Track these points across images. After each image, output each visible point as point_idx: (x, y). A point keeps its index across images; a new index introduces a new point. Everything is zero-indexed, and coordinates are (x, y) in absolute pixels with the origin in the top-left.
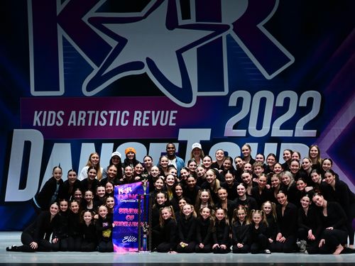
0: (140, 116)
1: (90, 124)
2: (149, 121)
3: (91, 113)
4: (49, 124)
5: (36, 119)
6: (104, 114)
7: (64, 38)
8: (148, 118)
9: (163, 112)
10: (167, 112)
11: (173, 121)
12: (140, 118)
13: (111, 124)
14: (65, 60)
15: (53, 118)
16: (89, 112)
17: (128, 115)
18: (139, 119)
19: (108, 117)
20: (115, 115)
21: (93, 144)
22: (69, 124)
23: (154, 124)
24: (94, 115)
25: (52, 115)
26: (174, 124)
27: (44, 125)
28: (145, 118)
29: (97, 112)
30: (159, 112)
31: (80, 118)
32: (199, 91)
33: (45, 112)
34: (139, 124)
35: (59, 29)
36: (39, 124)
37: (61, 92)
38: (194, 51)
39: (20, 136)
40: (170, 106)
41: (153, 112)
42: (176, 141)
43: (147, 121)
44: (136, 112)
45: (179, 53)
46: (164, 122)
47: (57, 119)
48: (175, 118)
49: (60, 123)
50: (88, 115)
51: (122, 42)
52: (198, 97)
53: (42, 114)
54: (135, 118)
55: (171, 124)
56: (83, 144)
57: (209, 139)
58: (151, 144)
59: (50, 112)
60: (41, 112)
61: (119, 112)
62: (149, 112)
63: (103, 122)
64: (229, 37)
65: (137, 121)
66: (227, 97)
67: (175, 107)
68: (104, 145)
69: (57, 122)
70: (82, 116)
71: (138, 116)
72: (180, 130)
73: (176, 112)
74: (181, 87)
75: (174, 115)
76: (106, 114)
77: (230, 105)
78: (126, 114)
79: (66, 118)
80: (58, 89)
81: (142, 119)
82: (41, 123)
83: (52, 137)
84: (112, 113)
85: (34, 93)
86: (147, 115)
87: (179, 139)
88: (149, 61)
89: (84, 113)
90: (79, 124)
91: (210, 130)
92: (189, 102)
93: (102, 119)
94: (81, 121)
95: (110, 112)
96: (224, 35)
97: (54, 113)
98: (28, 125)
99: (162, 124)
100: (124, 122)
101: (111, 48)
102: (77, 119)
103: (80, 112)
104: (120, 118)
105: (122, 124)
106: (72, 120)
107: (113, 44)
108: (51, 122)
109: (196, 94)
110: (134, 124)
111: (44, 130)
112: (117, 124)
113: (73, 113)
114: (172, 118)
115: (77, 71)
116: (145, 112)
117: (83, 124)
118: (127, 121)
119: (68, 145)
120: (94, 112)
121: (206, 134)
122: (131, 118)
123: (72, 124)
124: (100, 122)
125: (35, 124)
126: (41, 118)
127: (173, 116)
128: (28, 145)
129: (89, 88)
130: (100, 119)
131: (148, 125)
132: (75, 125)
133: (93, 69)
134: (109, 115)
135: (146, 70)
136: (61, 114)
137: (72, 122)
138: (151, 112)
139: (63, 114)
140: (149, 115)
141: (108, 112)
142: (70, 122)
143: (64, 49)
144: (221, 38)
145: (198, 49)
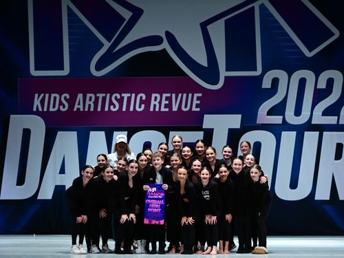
0: (158, 100)
1: (99, 109)
2: (169, 106)
3: (100, 96)
4: (51, 109)
5: (37, 102)
6: (116, 97)
7: (69, 8)
8: (167, 102)
9: (185, 95)
10: (190, 95)
11: (197, 106)
12: (158, 102)
13: (124, 109)
14: (70, 34)
15: (57, 102)
16: (98, 95)
17: (144, 98)
18: (157, 103)
19: (120, 101)
20: (129, 99)
21: (103, 133)
22: (75, 110)
23: (175, 108)
24: (104, 99)
25: (55, 98)
26: (198, 109)
27: (45, 109)
28: (164, 102)
29: (108, 95)
30: (180, 95)
31: (88, 102)
32: (227, 70)
33: (47, 95)
34: (157, 109)
36: (40, 109)
37: (66, 71)
38: (221, 23)
39: (18, 123)
40: (194, 88)
41: (174, 95)
42: (199, 128)
43: (166, 106)
44: (154, 95)
45: (204, 26)
46: (186, 107)
47: (61, 103)
48: (199, 102)
49: (64, 107)
50: (97, 99)
51: (137, 13)
52: (227, 78)
53: (44, 97)
54: (153, 102)
55: (194, 109)
56: (91, 132)
57: (238, 126)
58: (172, 133)
59: (53, 95)
60: (42, 95)
61: (133, 95)
62: (169, 95)
63: (115, 107)
64: (262, 8)
65: (155, 106)
66: (261, 77)
67: (200, 89)
68: (116, 134)
69: (61, 107)
70: (90, 100)
71: (156, 100)
72: (206, 117)
73: (200, 95)
75: (198, 98)
76: (119, 97)
77: (264, 86)
78: (141, 97)
79: (72, 102)
81: (160, 103)
82: (43, 108)
83: (55, 124)
84: (126, 96)
85: (34, 72)
86: (167, 99)
87: (204, 127)
88: (168, 34)
89: (93, 96)
90: (86, 109)
91: (240, 116)
92: (216, 83)
93: (113, 103)
94: (90, 106)
95: (123, 95)
96: (256, 5)
97: (57, 96)
98: (28, 110)
99: (183, 109)
100: (140, 107)
101: (125, 20)
102: (85, 103)
103: (88, 95)
104: (134, 102)
105: (138, 109)
106: (79, 104)
107: (127, 15)
108: (54, 107)
109: (223, 73)
110: (152, 109)
111: (45, 115)
112: (131, 109)
113: (80, 96)
114: (196, 102)
116: (165, 95)
117: (92, 109)
118: (143, 106)
119: (76, 132)
120: (104, 95)
121: (235, 121)
122: (147, 102)
123: (78, 109)
124: (112, 107)
125: (35, 109)
126: (42, 102)
127: (197, 100)
128: (27, 134)
130: (111, 103)
131: (167, 110)
132: (82, 110)
133: (103, 45)
134: (122, 98)
135: (165, 45)
136: (65, 97)
137: (79, 107)
138: (171, 95)
139: (68, 97)
140: (169, 99)
141: (121, 95)
142: (76, 107)
143: (69, 21)
144: (253, 8)
145: (226, 21)
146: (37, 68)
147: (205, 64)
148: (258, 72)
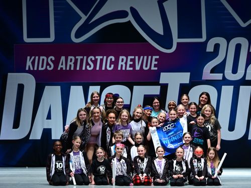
0: (125, 61)
1: (78, 69)
2: (133, 66)
3: (79, 58)
4: (40, 69)
5: (29, 63)
6: (91, 59)
8: (132, 63)
9: (145, 57)
10: (150, 57)
11: (155, 66)
12: (124, 63)
13: (98, 68)
14: (55, 9)
15: (44, 63)
16: (77, 57)
17: (113, 60)
19: (95, 62)
20: (102, 60)
21: (82, 87)
22: (59, 69)
23: (138, 68)
24: (82, 60)
25: (43, 60)
26: (156, 69)
27: (36, 69)
28: (129, 63)
29: (85, 57)
30: (142, 57)
31: (69, 63)
32: (178, 38)
33: (37, 58)
34: (124, 69)
36: (32, 69)
37: (51, 39)
39: (14, 79)
40: (152, 51)
41: (137, 57)
42: (157, 83)
43: (131, 66)
44: (121, 58)
45: (161, 3)
46: (146, 66)
47: (48, 64)
48: (156, 63)
49: (50, 67)
50: (76, 60)
52: (178, 44)
53: (34, 59)
54: (120, 63)
55: (153, 68)
57: (187, 82)
58: (135, 87)
59: (42, 58)
60: (33, 57)
61: (105, 57)
62: (133, 57)
63: (90, 67)
65: (122, 66)
66: (205, 43)
67: (157, 52)
68: (91, 88)
69: (48, 67)
70: (71, 61)
72: (162, 74)
73: (158, 57)
74: (163, 34)
75: (156, 60)
76: (93, 59)
77: (208, 50)
78: (111, 59)
79: (56, 63)
80: (48, 36)
81: (126, 63)
82: (33, 67)
83: (43, 80)
84: (99, 58)
85: (27, 40)
86: (131, 60)
87: (161, 82)
89: (73, 58)
90: (68, 69)
91: (189, 73)
92: (170, 48)
93: (89, 64)
94: (70, 66)
95: (97, 57)
97: (45, 58)
98: (21, 69)
99: (144, 68)
100: (110, 67)
102: (67, 63)
103: (70, 58)
104: (106, 63)
105: (108, 68)
106: (62, 65)
108: (42, 67)
109: (176, 40)
110: (119, 69)
111: (36, 74)
112: (103, 69)
113: (63, 58)
114: (154, 63)
115: (66, 19)
116: (129, 58)
117: (72, 69)
118: (112, 66)
119: (59, 87)
120: (82, 57)
121: (185, 77)
122: (116, 63)
123: (62, 68)
124: (88, 67)
125: (27, 69)
126: (33, 63)
127: (155, 61)
128: (21, 88)
129: (78, 35)
130: (87, 64)
131: (131, 69)
132: (64, 69)
133: (81, 18)
134: (96, 60)
135: (130, 18)
136: (51, 59)
137: (62, 66)
138: (135, 57)
139: (53, 59)
140: (133, 60)
141: (95, 58)
142: (60, 66)
146: (29, 36)
148: (203, 39)
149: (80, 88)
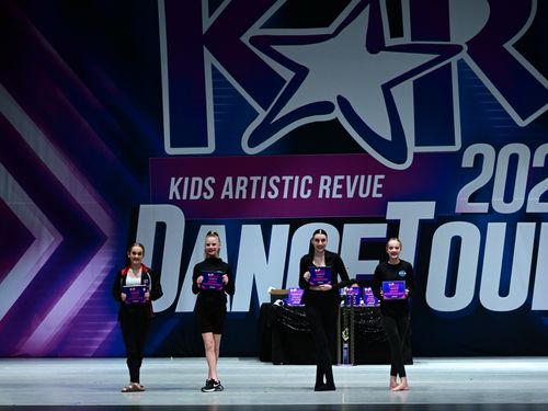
0: (329, 184)
1: (253, 197)
2: (343, 191)
3: (255, 179)
4: (192, 197)
5: (174, 188)
6: (275, 181)
8: (340, 187)
9: (363, 177)
10: (370, 177)
11: (379, 191)
12: (329, 187)
13: (285, 196)
14: (215, 101)
15: (199, 188)
16: (251, 178)
17: (310, 182)
18: (327, 188)
19: (281, 186)
20: (292, 183)
21: (259, 226)
22: (223, 197)
23: (350, 194)
24: (260, 183)
25: (197, 182)
26: (380, 195)
27: (185, 197)
28: (337, 186)
29: (265, 178)
30: (357, 177)
31: (238, 188)
32: (416, 145)
33: (187, 179)
34: (327, 196)
35: (207, 54)
36: (178, 197)
37: (211, 148)
38: (409, 84)
39: (149, 214)
40: (374, 168)
41: (349, 178)
42: (382, 220)
43: (339, 191)
44: (323, 178)
45: (387, 88)
46: (364, 192)
47: (204, 189)
48: (380, 186)
49: (208, 194)
50: (250, 183)
51: (301, 73)
52: (416, 154)
53: (183, 182)
54: (322, 187)
55: (375, 195)
56: (243, 226)
57: (431, 216)
58: (345, 225)
59: (194, 179)
60: (180, 179)
61: (297, 178)
62: (342, 177)
63: (273, 193)
64: (461, 64)
65: (325, 191)
66: (460, 154)
67: (383, 169)
68: (275, 228)
69: (205, 194)
70: (242, 185)
71: (325, 184)
72: (389, 203)
73: (383, 177)
74: (390, 139)
75: (380, 181)
76: (278, 181)
77: (463, 166)
78: (307, 181)
79: (218, 187)
80: (205, 144)
81: (331, 187)
82: (181, 193)
83: (197, 215)
84: (287, 179)
85: (170, 150)
86: (340, 182)
87: (387, 218)
88: (341, 100)
89: (245, 179)
90: (237, 197)
91: (434, 203)
93: (271, 188)
94: (241, 192)
95: (284, 178)
96: (454, 61)
97: (200, 179)
98: (161, 198)
99: (361, 195)
100: (305, 193)
101: (285, 81)
102: (235, 188)
103: (239, 179)
104: (298, 187)
105: (303, 196)
106: (228, 190)
107: (288, 75)
108: (196, 194)
109: (412, 149)
110: (320, 196)
111: (184, 205)
112: (295, 196)
113: (229, 180)
114: (377, 186)
116: (337, 178)
117: (244, 197)
118: (309, 192)
119: (224, 227)
121: (427, 210)
122: (315, 187)
123: (227, 196)
124: (269, 193)
125: (171, 197)
126: (181, 188)
127: (379, 183)
128: (161, 229)
129: (253, 142)
130: (268, 188)
131: (340, 196)
132: (231, 197)
133: (258, 114)
134: (283, 182)
135: (337, 114)
136: (210, 182)
137: (227, 193)
138: (346, 178)
139: (213, 181)
140: (343, 182)
141: (281, 178)
142: (224, 193)
143: (214, 84)
144: (449, 65)
145: (414, 82)
146: (173, 145)
147: (388, 137)
148: (457, 147)
149: (258, 228)
